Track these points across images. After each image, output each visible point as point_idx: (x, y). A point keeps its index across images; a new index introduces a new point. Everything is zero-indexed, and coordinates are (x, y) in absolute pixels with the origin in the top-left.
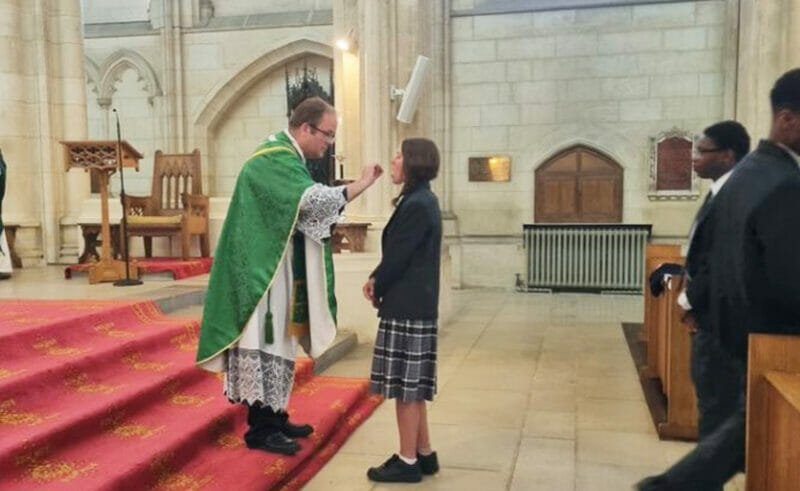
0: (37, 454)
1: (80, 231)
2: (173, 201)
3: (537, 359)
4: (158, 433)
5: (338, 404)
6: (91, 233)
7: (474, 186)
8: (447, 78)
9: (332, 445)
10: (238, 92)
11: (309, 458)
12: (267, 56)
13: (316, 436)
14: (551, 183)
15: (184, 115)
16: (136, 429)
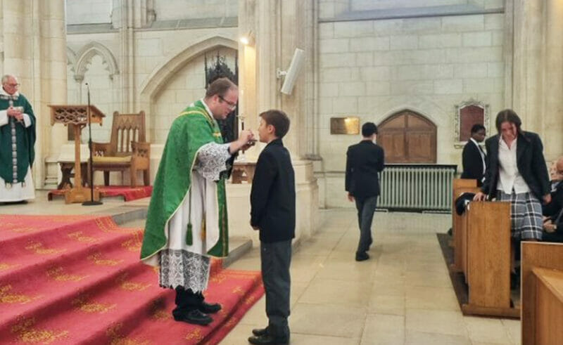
0: (26, 324)
1: (59, 167)
2: (125, 146)
4: (112, 310)
5: (238, 290)
6: (67, 168)
7: (334, 137)
8: (316, 63)
9: (234, 319)
11: (218, 328)
12: (192, 48)
13: (223, 313)
14: (387, 136)
15: (134, 87)
16: (96, 307)
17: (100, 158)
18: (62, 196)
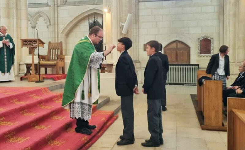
1: (25, 66)
2: (54, 57)
4: (48, 128)
5: (104, 119)
6: (28, 66)
7: (145, 52)
8: (137, 20)
9: (102, 132)
11: (95, 136)
13: (97, 129)
15: (58, 31)
16: (42, 127)
17: (43, 62)
18: (26, 79)
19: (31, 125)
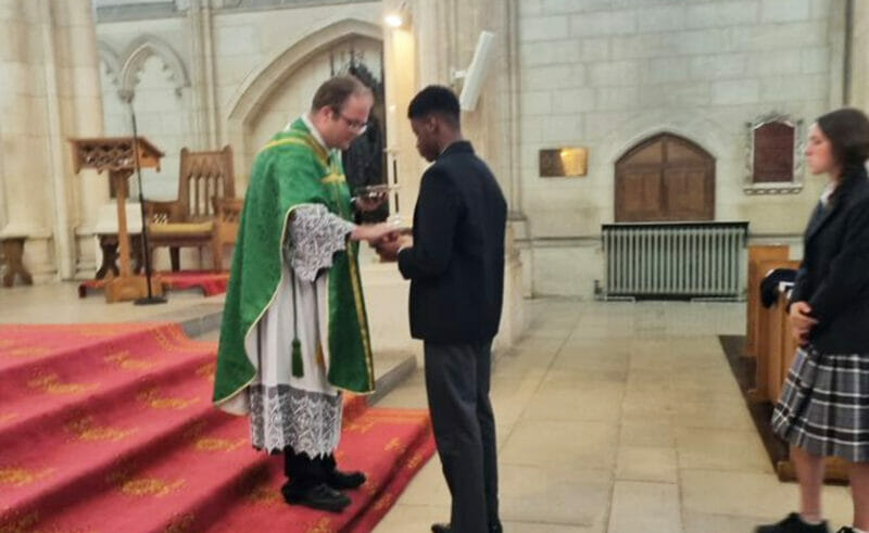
0: (22, 523)
1: (97, 242)
2: (202, 205)
3: (624, 380)
4: (176, 490)
5: (394, 444)
6: (109, 244)
7: (546, 181)
8: (513, 59)
9: (388, 496)
10: (276, 81)
11: (360, 514)
12: (309, 39)
13: (369, 486)
14: (633, 177)
15: (217, 109)
16: (150, 485)
17: (162, 226)
18: (100, 290)
19: (108, 479)
